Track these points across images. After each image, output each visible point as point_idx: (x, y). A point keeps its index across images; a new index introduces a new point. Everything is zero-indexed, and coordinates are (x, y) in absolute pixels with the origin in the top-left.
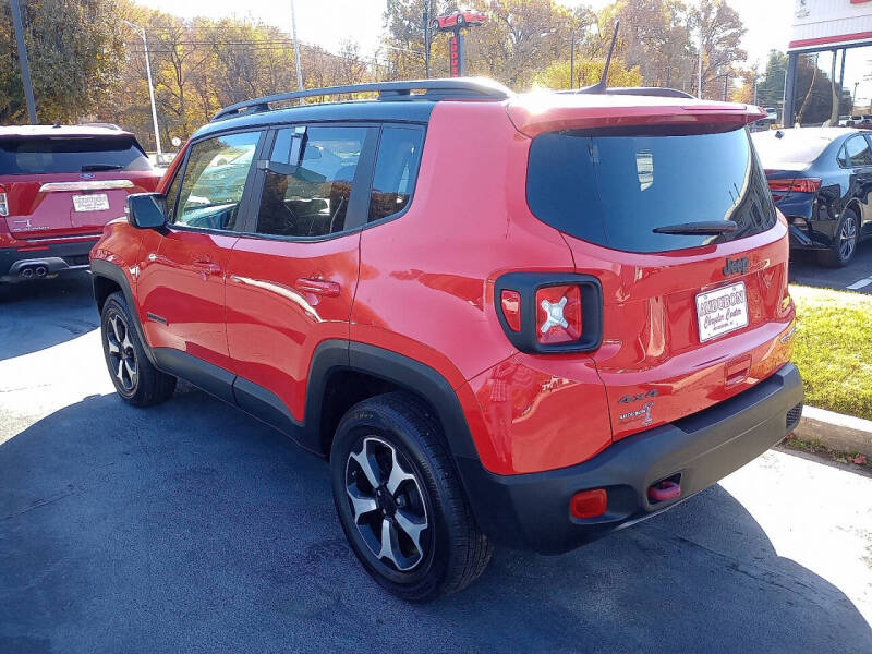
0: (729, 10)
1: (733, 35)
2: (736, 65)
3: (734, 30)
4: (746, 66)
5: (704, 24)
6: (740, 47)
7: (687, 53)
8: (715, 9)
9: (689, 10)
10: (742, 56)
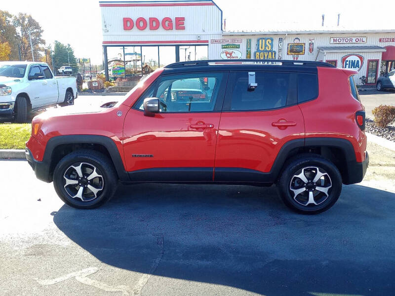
0: (34, 21)
1: (37, 32)
2: (40, 46)
3: (37, 30)
4: (45, 47)
5: (22, 25)
6: (42, 38)
7: (16, 38)
8: (27, 19)
9: (13, 18)
10: (43, 42)
